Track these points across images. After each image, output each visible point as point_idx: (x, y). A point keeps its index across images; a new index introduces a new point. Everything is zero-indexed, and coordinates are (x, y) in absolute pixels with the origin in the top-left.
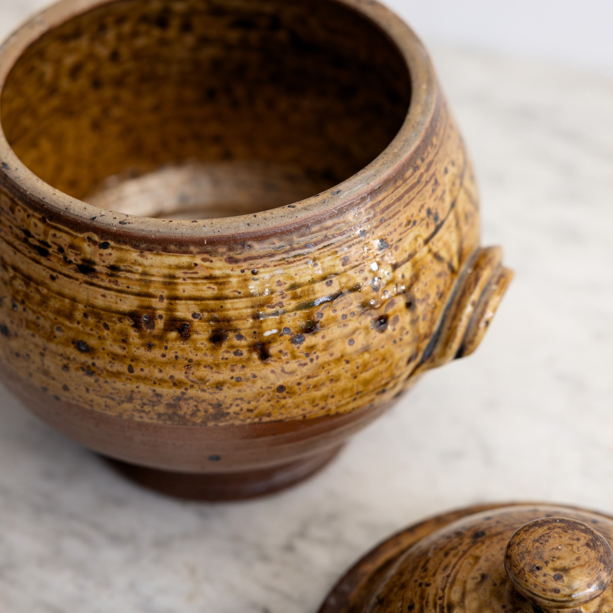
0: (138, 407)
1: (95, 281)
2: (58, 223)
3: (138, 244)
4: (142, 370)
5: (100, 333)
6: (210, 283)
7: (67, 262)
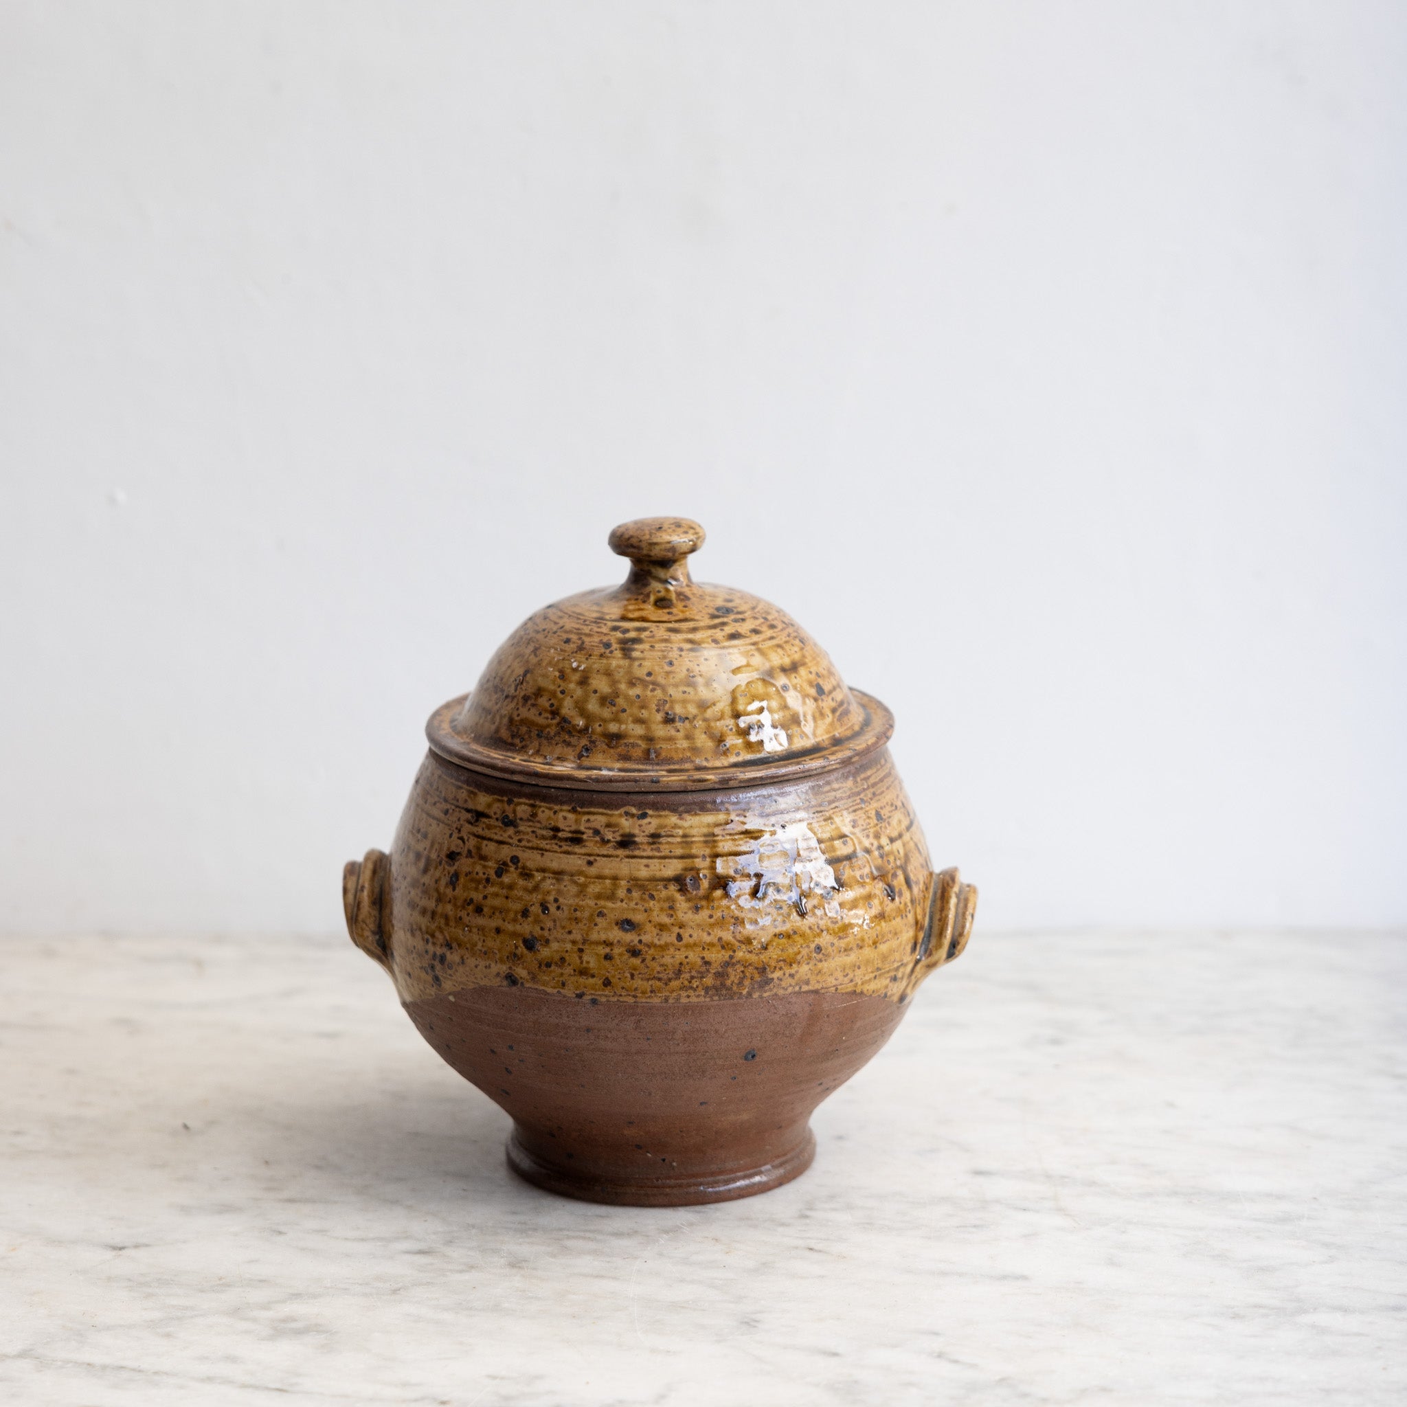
0: (686, 983)
1: (637, 853)
2: (591, 807)
3: (676, 808)
4: (691, 936)
5: (646, 905)
7: (605, 842)
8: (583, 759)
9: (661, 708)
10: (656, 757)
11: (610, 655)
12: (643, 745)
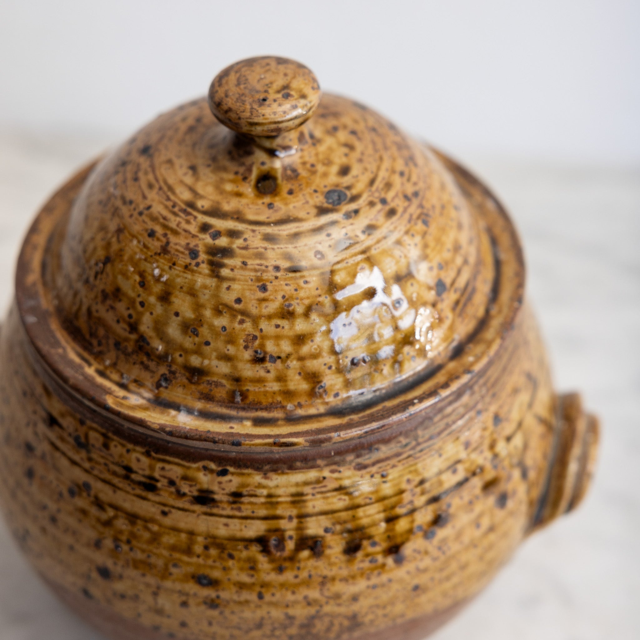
0: (268, 633)
1: (215, 511)
2: (166, 455)
3: (260, 467)
4: (273, 595)
5: (225, 564)
6: (341, 494)
7: (180, 495)
8: (161, 389)
9: (250, 345)
10: (242, 400)
11: (195, 268)
12: (228, 385)
